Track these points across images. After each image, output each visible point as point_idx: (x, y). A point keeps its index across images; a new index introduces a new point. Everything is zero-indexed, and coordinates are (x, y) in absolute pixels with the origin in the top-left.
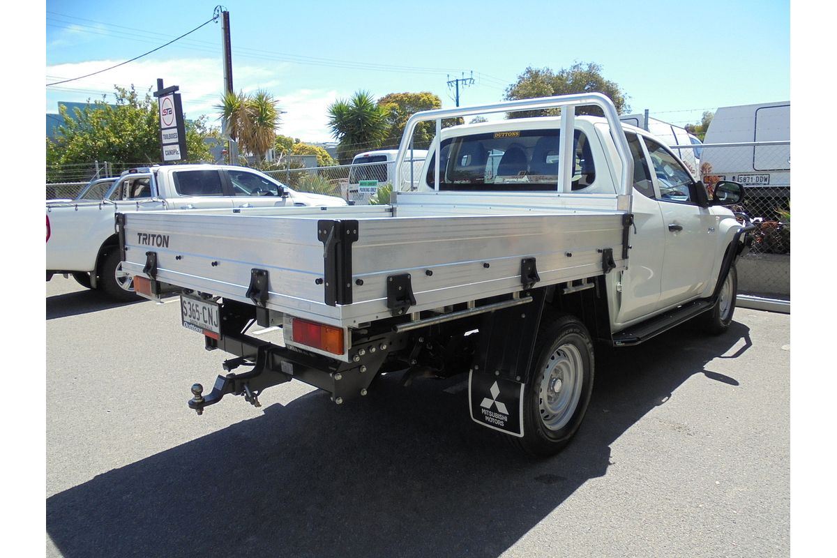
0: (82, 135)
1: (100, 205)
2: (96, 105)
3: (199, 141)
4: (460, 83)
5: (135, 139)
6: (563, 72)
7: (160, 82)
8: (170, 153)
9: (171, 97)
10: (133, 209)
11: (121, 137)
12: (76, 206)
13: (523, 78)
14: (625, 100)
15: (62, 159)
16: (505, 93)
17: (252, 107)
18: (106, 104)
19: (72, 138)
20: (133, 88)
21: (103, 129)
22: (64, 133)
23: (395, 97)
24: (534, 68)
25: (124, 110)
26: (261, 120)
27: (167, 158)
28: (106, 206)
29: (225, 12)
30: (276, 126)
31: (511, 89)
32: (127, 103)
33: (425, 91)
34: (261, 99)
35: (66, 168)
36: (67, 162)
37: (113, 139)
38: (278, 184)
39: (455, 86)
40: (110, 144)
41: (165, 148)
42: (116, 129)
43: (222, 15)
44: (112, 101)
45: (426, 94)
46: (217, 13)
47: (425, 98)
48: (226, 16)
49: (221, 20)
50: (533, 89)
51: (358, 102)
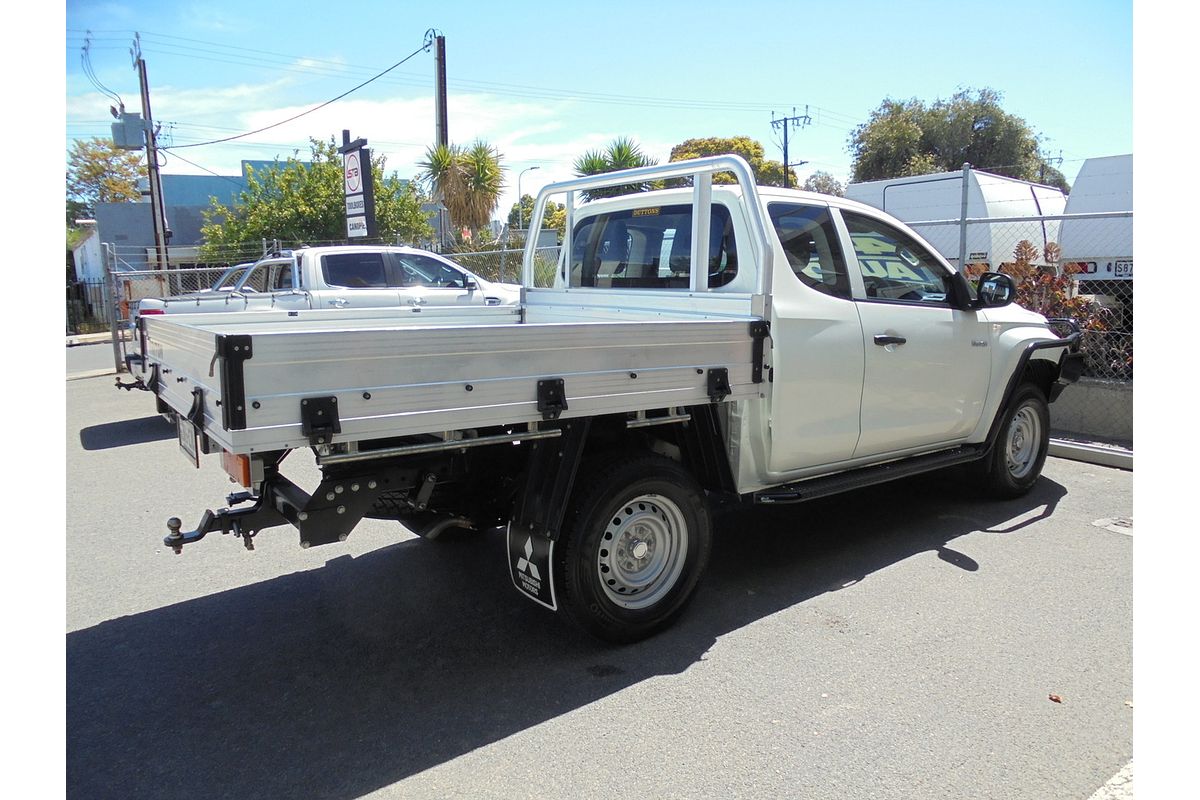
0: (268, 202)
1: (227, 298)
2: (287, 164)
3: (414, 209)
4: (789, 122)
5: (329, 207)
6: (939, 104)
7: (346, 134)
8: (356, 227)
9: (357, 153)
10: (266, 304)
11: (312, 205)
12: (198, 299)
13: (879, 114)
14: (1039, 144)
15: (243, 235)
16: (851, 138)
17: (465, 165)
18: (298, 162)
19: (255, 207)
20: (333, 140)
21: (292, 196)
22: (246, 200)
23: (696, 145)
24: (896, 99)
25: (320, 170)
26: (478, 181)
27: (351, 233)
28: (235, 300)
29: (439, 37)
30: (500, 189)
31: (859, 132)
32: (324, 159)
33: (740, 136)
34: (481, 152)
35: (246, 247)
36: (247, 239)
37: (302, 208)
38: (463, 270)
39: (783, 128)
40: (300, 215)
41: (350, 221)
42: (309, 194)
43: (435, 41)
44: (306, 157)
45: (741, 140)
46: (429, 39)
47: (740, 145)
48: (441, 41)
49: (434, 49)
50: (892, 129)
51: (617, 156)
